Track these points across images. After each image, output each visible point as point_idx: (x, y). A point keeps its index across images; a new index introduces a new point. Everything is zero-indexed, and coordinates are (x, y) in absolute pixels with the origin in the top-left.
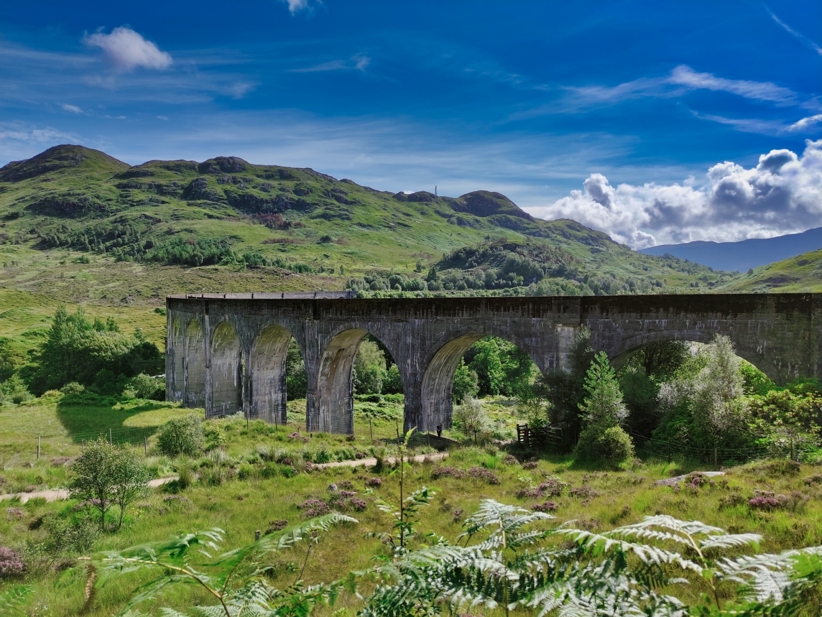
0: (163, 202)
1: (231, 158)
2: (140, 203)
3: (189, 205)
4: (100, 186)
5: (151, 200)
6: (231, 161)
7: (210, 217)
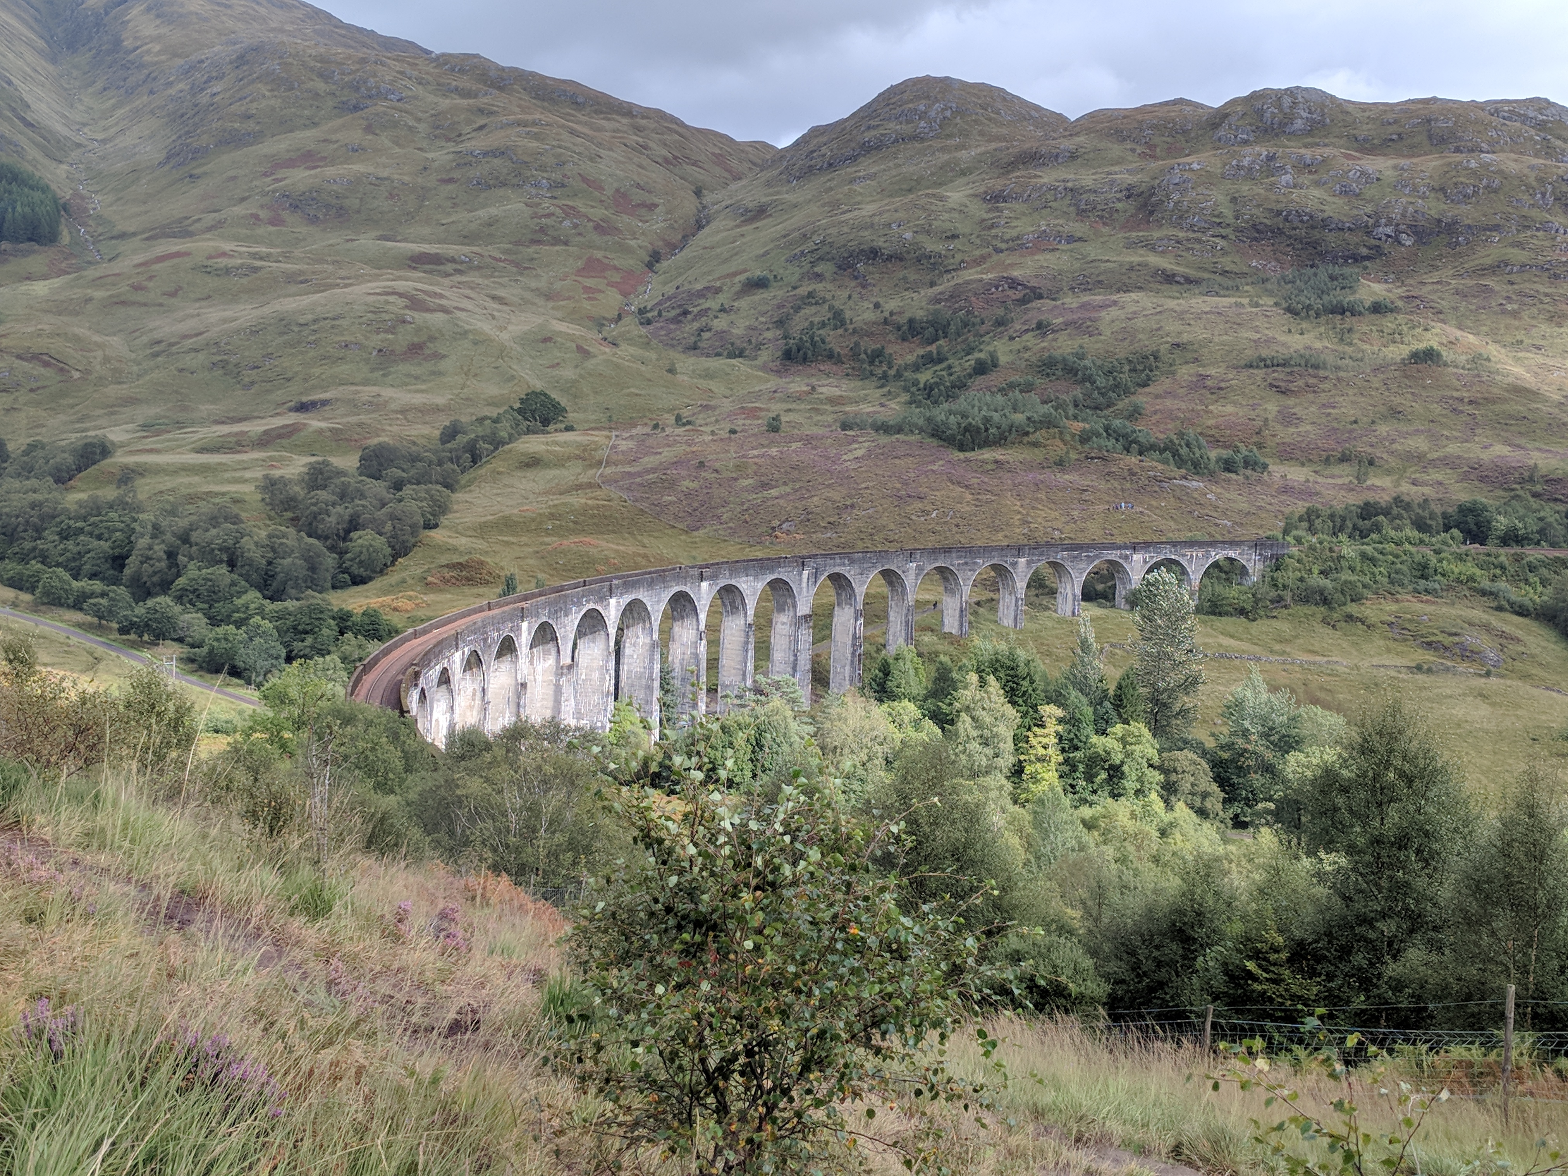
0: (1071, 239)
1: (1290, 92)
2: (1017, 245)
3: (1131, 245)
4: (942, 199)
5: (1043, 236)
6: (1287, 101)
7: (1169, 278)
